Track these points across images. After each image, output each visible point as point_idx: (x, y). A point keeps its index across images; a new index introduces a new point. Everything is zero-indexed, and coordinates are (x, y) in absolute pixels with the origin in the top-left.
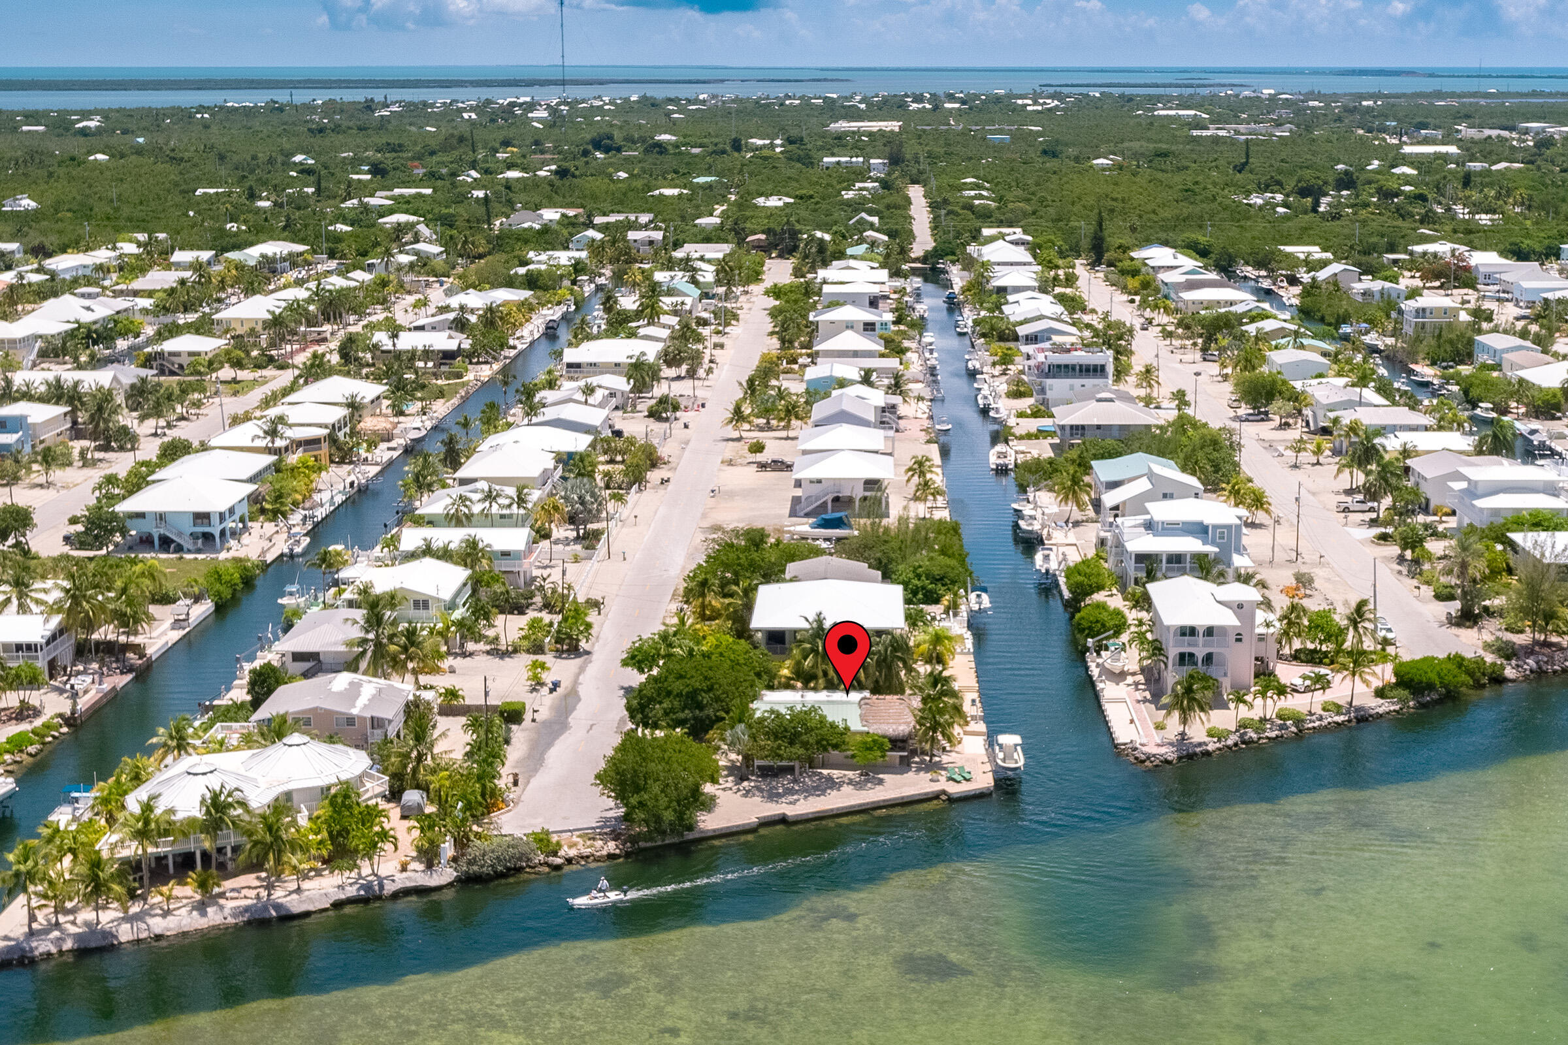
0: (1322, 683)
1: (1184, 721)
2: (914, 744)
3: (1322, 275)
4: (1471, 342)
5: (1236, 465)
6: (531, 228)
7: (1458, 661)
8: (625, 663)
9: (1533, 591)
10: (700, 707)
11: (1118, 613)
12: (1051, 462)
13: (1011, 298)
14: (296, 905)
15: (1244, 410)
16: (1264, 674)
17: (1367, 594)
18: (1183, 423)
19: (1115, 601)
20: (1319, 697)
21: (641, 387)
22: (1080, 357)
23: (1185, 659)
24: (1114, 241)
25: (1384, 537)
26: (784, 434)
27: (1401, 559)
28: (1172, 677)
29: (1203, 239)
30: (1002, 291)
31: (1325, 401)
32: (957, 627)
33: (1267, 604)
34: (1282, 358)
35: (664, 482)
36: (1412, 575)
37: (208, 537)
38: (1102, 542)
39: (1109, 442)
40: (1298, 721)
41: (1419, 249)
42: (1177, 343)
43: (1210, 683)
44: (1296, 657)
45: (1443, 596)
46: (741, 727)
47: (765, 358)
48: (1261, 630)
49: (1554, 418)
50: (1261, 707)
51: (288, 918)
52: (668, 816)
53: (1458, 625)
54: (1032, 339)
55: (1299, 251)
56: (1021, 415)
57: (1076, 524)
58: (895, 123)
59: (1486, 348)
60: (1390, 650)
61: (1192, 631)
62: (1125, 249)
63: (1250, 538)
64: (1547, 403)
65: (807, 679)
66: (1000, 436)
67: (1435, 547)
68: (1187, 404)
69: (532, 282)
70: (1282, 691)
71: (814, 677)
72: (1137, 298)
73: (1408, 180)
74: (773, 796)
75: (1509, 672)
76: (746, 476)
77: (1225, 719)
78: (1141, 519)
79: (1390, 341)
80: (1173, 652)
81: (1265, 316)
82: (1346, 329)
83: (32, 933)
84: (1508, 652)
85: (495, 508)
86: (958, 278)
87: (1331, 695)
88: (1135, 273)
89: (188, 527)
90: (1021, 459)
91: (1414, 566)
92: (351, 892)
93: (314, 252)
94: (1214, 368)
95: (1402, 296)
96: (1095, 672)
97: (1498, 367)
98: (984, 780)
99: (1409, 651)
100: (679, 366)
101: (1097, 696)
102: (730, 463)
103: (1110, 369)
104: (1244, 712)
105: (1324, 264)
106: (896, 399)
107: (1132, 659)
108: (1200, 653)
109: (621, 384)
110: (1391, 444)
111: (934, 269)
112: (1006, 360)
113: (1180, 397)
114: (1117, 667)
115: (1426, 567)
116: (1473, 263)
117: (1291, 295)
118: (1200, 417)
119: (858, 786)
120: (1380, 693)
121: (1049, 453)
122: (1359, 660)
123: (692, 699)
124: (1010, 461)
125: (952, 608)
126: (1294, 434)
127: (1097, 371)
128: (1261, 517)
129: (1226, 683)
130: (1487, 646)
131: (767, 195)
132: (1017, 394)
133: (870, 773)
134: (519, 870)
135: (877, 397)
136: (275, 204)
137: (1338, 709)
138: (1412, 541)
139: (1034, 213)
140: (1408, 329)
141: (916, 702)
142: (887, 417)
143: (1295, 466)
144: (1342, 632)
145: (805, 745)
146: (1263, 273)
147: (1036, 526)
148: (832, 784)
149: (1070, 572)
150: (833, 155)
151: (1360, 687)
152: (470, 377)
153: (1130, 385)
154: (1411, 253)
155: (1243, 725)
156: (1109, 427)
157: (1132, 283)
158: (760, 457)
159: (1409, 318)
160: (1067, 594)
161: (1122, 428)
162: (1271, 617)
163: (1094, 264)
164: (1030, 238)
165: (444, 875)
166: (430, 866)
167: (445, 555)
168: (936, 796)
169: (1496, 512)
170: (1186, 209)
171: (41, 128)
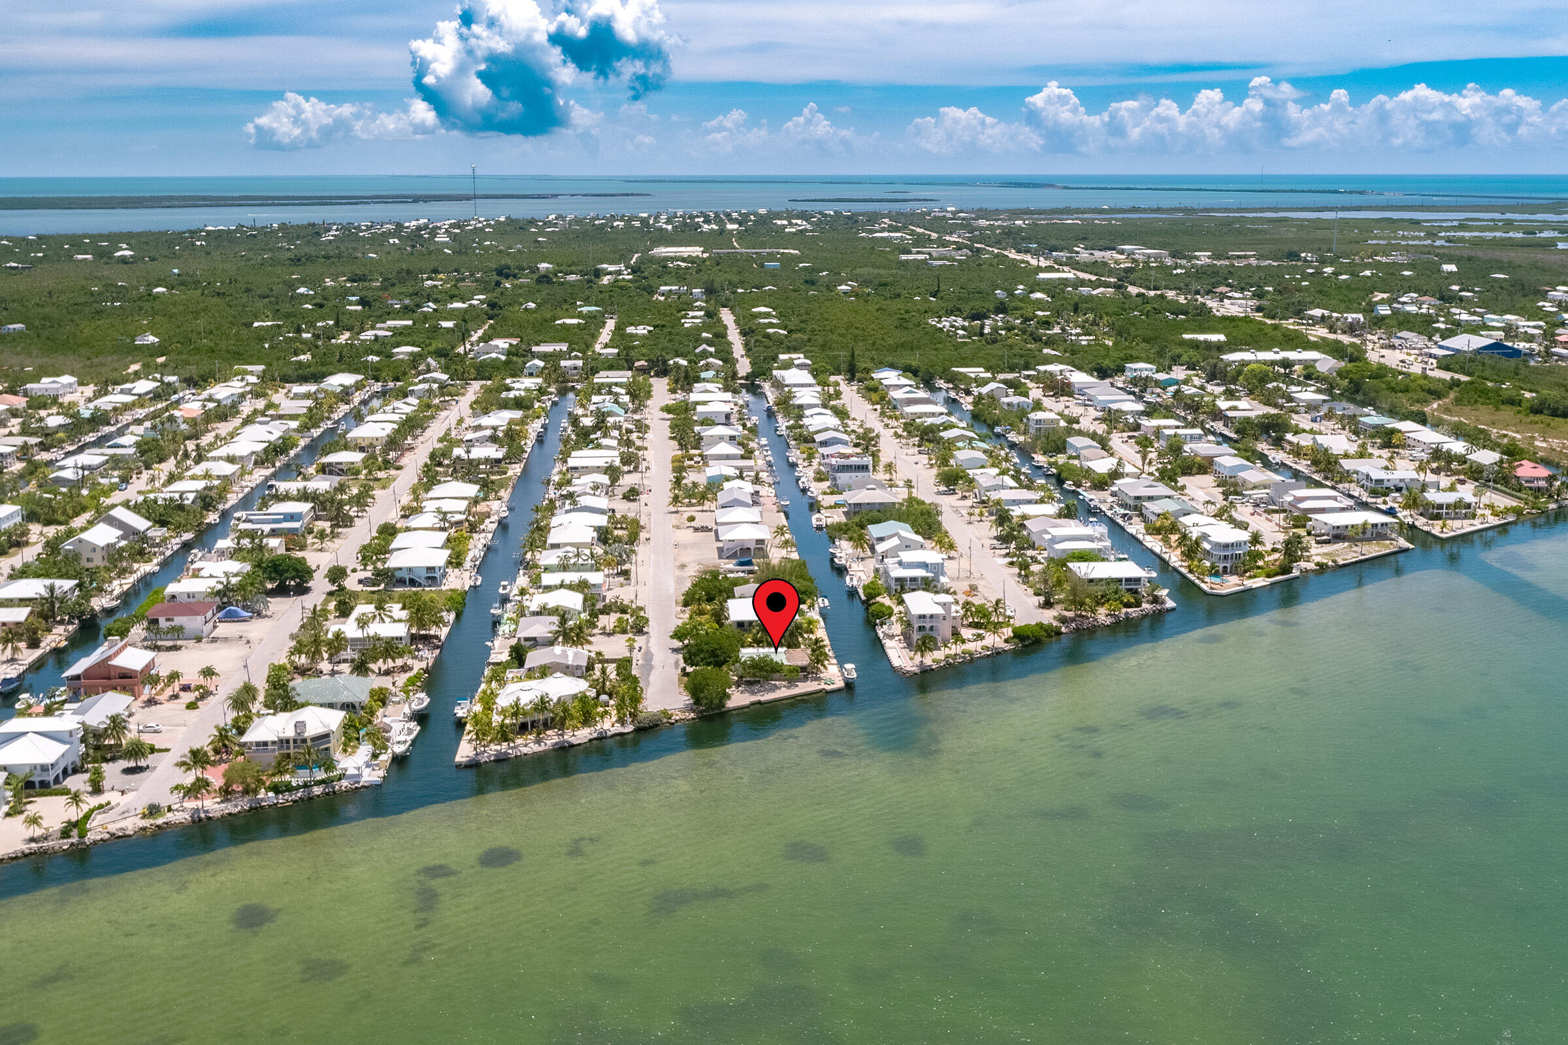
0: (980, 637)
1: (922, 656)
2: (809, 669)
3: (985, 390)
4: (1065, 442)
5: (940, 524)
6: (497, 358)
7: (1040, 625)
8: (672, 637)
9: (1074, 591)
10: (717, 656)
11: (890, 608)
12: (846, 525)
13: (807, 412)
14: (574, 741)
15: (943, 488)
16: (956, 634)
17: (1001, 596)
18: (911, 500)
19: (885, 600)
20: (980, 644)
21: (614, 480)
22: (854, 460)
23: (921, 629)
24: (861, 365)
25: (1012, 563)
26: (700, 508)
27: (1020, 575)
28: (916, 636)
29: (914, 363)
30: (801, 407)
31: (985, 485)
32: (814, 615)
33: (957, 602)
34: (963, 455)
35: (647, 539)
36: (1024, 583)
37: (434, 578)
38: (877, 570)
39: (875, 514)
40: (971, 654)
41: (1042, 368)
42: (904, 441)
43: (933, 639)
44: (970, 625)
45: (1037, 594)
46: (737, 665)
47: (675, 460)
48: (954, 615)
49: (1104, 490)
50: (955, 649)
51: (572, 746)
52: (716, 701)
53: (1043, 608)
54: (824, 444)
55: (972, 371)
56: (825, 493)
57: (863, 559)
58: (697, 248)
59: (1072, 446)
60: (1012, 621)
61: (924, 616)
62: (868, 371)
63: (948, 565)
64: (1100, 482)
65: (758, 643)
66: (814, 506)
67: (1035, 568)
68: (912, 487)
69: (518, 404)
70: (963, 642)
71: (762, 642)
72: (878, 407)
73: (1040, 304)
74: (753, 693)
75: (1063, 630)
76: (687, 535)
77: (939, 655)
78: (896, 559)
79: (1022, 438)
80: (916, 626)
81: (952, 426)
82: (998, 429)
83: (477, 754)
84: (1064, 620)
85: (580, 561)
86: (771, 395)
87: (984, 643)
88: (875, 390)
89: (424, 574)
90: (830, 521)
91: (1025, 577)
92: (595, 735)
93: (367, 379)
94: (924, 459)
95: (1029, 410)
96: (881, 635)
97: (1077, 457)
98: (840, 684)
99: (1018, 622)
100: (630, 465)
101: (882, 646)
102: (678, 527)
103: (871, 468)
104: (947, 651)
105: (985, 382)
106: (758, 488)
107: (897, 629)
108: (928, 626)
109: (605, 479)
110: (1016, 511)
111: (753, 384)
112: (810, 457)
113: (909, 484)
114: (890, 632)
115: (1031, 579)
116: (1073, 380)
117: (967, 403)
118: (921, 497)
119: (788, 688)
120: (1006, 641)
121: (843, 519)
122: (997, 627)
123: (713, 653)
124: (823, 523)
125: (811, 606)
126: (969, 503)
127: (864, 468)
128: (953, 553)
129: (939, 639)
130: (1055, 618)
131: (636, 325)
132: (819, 480)
133: (792, 682)
134: (657, 725)
135: (749, 487)
136: (314, 335)
137: (988, 648)
138: (1024, 566)
139: (809, 340)
140: (1032, 431)
141: (809, 651)
142: (756, 497)
143: (970, 523)
144: (990, 613)
145: (767, 671)
146: (951, 386)
147: (844, 562)
148: (776, 687)
149: (865, 588)
150: (666, 284)
151: (997, 639)
152: (510, 473)
153: (881, 476)
154: (1039, 372)
155: (947, 657)
156: (874, 504)
157: (875, 397)
158: (693, 524)
159: (1032, 424)
160: (863, 598)
161: (881, 504)
162: (959, 608)
163: (851, 380)
164: (809, 362)
165: (629, 728)
166: (623, 725)
167: (570, 587)
168: (821, 691)
169: (1064, 551)
170: (905, 337)
171: (89, 256)
